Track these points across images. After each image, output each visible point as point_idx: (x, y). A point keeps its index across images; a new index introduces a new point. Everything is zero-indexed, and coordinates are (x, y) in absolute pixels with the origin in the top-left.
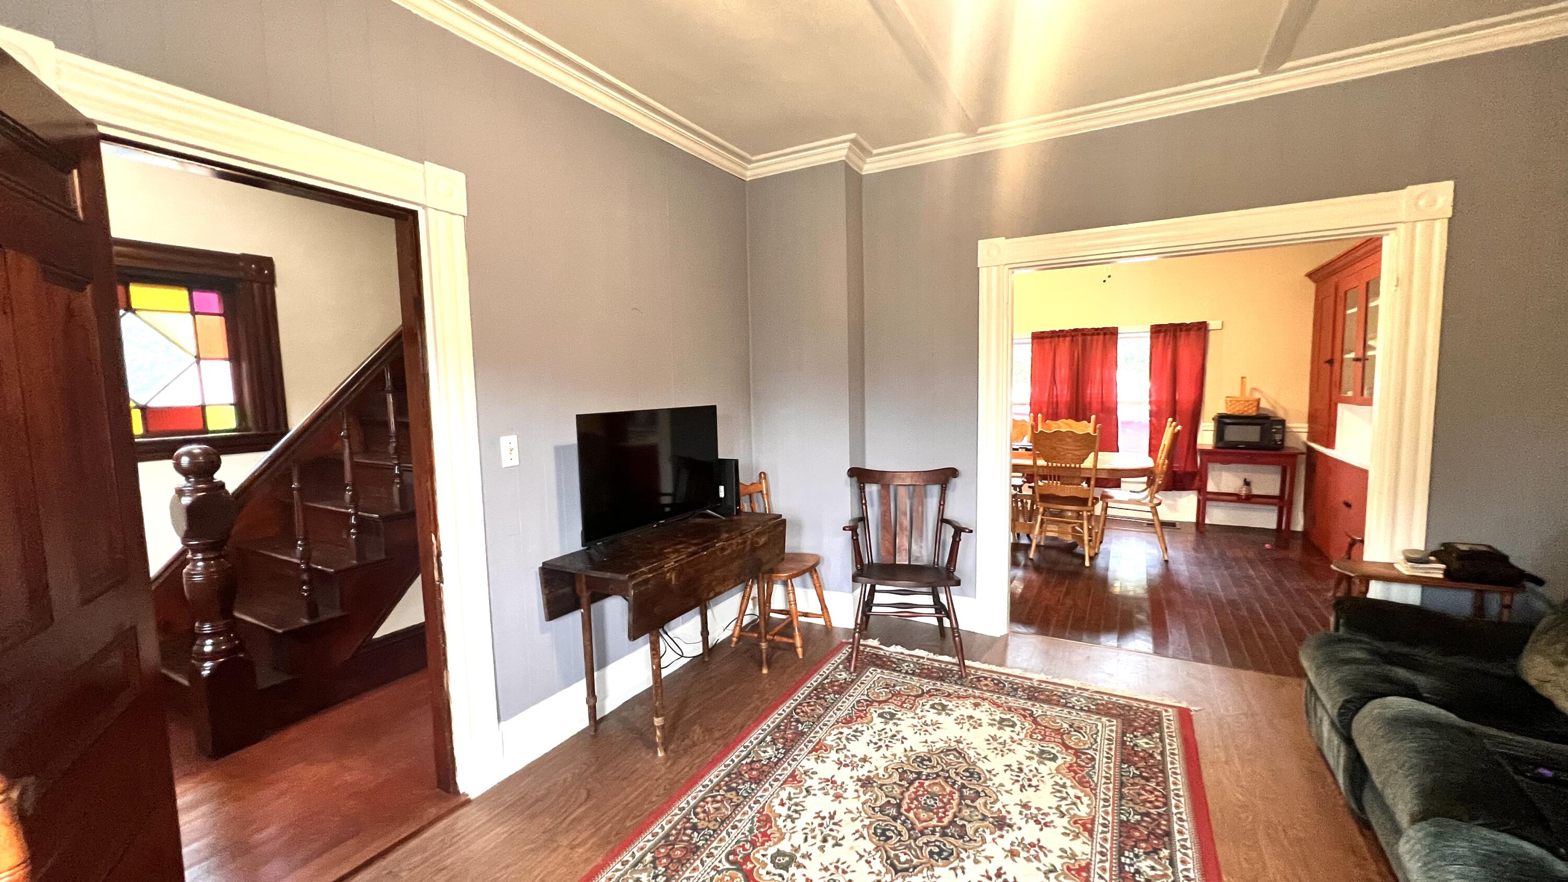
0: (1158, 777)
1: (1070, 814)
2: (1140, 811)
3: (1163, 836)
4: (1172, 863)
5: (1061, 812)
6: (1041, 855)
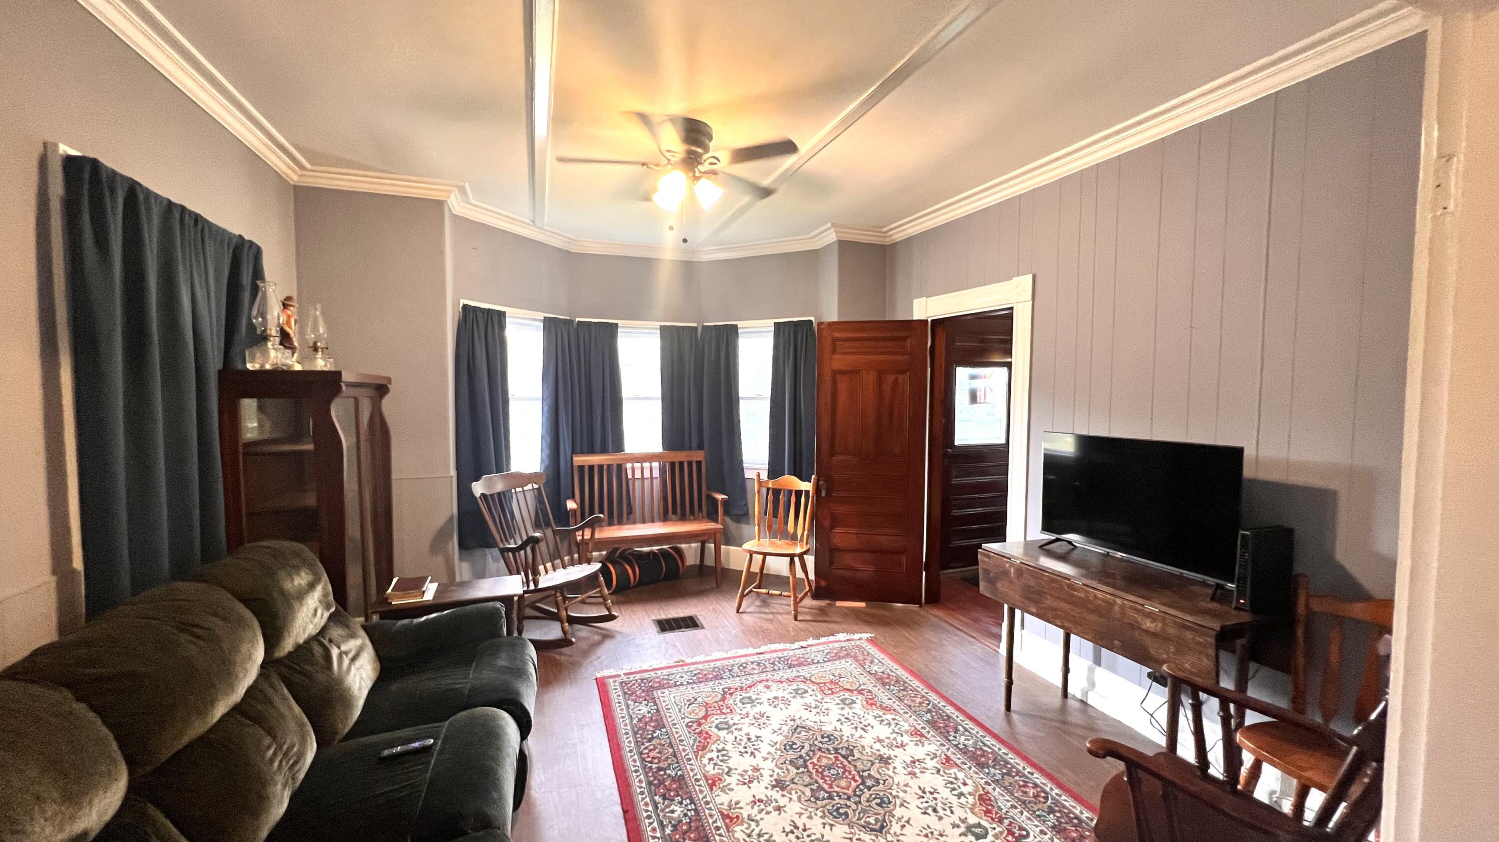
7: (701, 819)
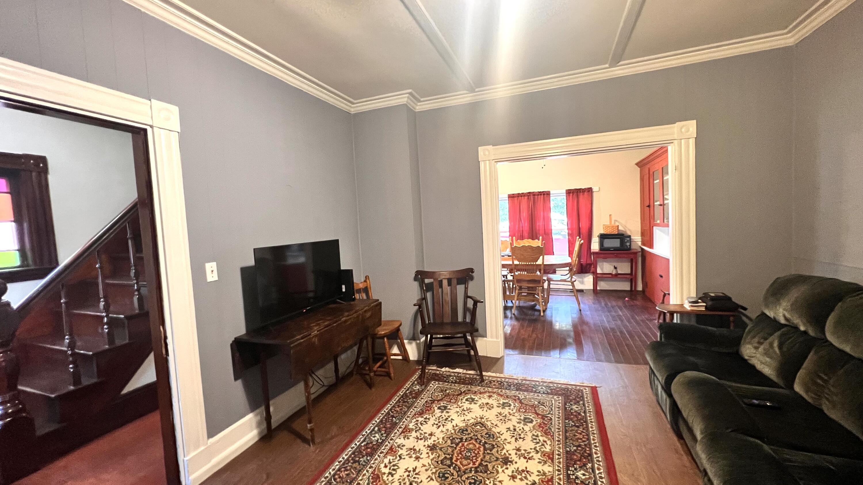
0: (583, 425)
1: (541, 451)
2: (576, 444)
3: (588, 457)
4: (593, 471)
5: (537, 450)
6: (528, 476)
7: (567, 463)
